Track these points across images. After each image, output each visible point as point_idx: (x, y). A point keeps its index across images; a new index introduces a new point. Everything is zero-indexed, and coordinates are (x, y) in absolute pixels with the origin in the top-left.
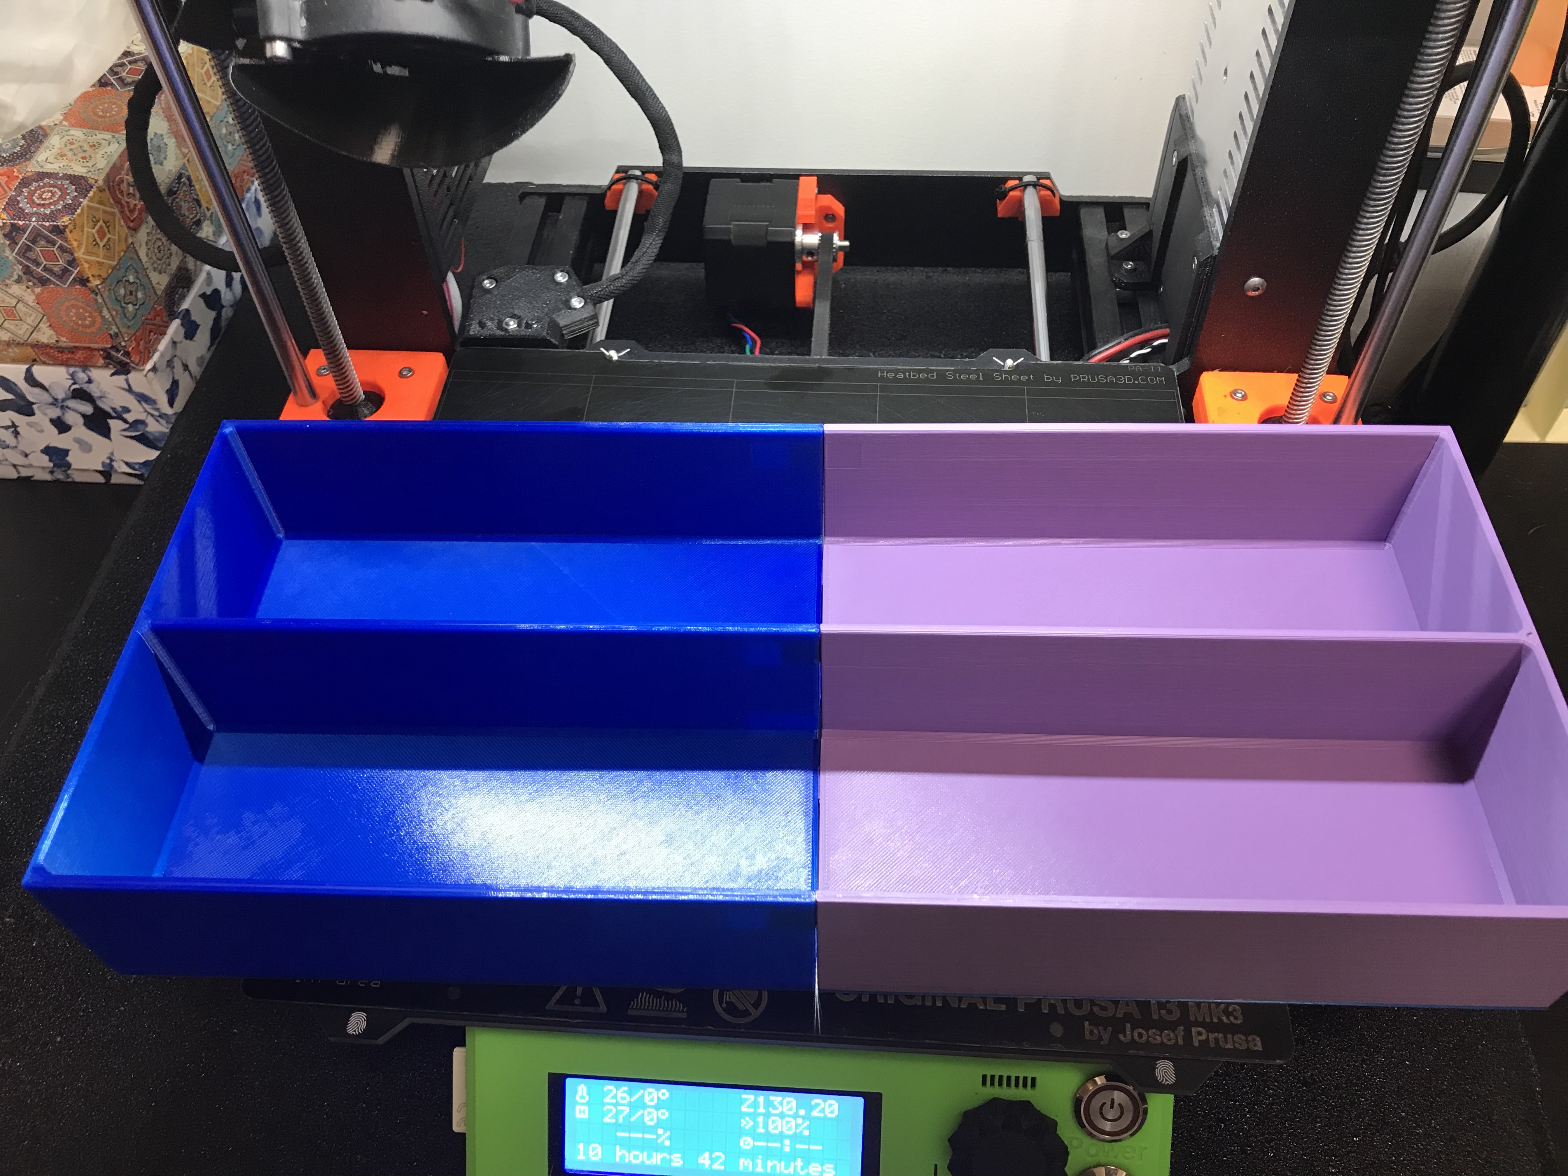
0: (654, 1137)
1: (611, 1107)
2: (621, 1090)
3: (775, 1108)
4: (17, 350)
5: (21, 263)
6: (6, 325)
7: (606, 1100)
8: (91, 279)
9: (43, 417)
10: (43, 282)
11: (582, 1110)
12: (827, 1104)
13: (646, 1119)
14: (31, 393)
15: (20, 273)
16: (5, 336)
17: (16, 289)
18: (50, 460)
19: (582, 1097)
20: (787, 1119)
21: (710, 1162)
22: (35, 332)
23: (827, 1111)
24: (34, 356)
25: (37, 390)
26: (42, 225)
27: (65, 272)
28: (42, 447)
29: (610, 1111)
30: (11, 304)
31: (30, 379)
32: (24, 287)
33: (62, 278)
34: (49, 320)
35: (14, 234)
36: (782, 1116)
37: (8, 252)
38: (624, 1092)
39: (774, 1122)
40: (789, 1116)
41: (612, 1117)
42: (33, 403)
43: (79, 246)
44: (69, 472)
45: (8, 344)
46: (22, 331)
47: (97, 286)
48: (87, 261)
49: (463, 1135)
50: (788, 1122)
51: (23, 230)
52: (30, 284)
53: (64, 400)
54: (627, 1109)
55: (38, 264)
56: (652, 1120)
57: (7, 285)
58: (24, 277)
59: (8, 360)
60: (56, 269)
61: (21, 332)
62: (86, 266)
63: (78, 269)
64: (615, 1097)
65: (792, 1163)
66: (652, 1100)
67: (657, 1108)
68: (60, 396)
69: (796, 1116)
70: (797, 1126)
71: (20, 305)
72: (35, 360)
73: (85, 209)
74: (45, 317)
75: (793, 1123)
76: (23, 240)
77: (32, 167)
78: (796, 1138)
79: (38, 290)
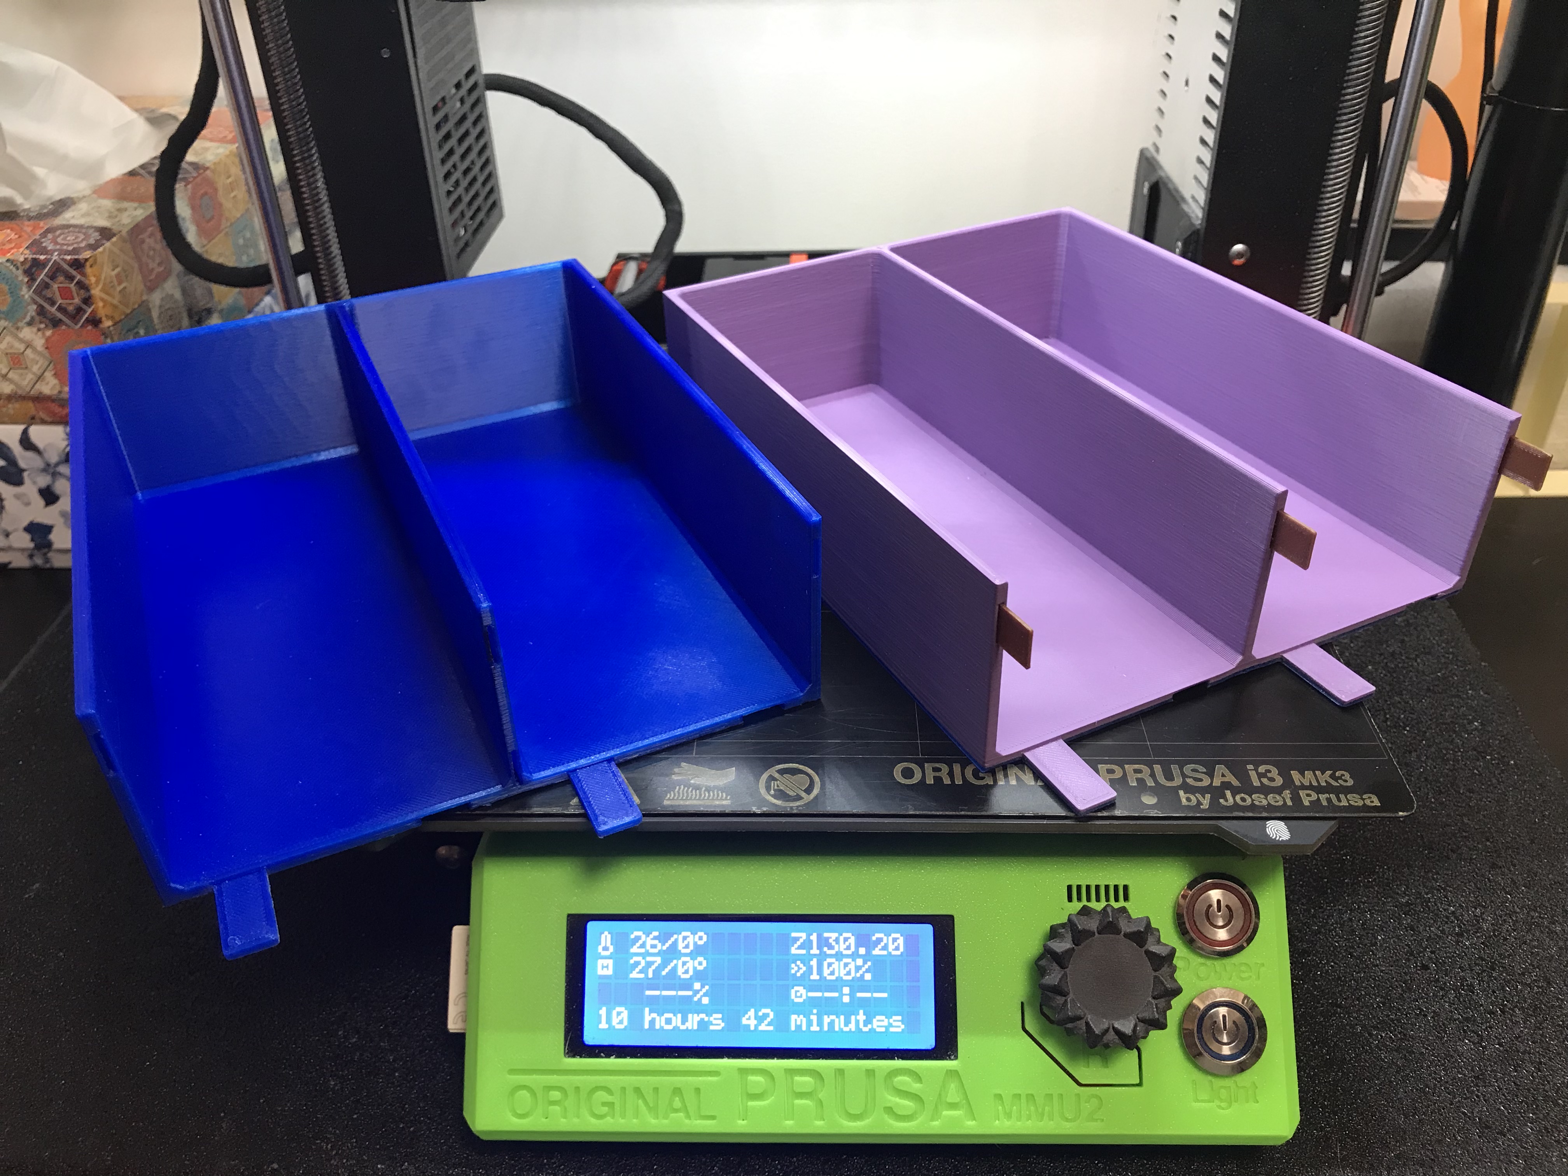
0: (690, 993)
1: (639, 959)
2: (651, 936)
3: (831, 947)
4: (17, 405)
5: (36, 303)
6: (10, 375)
7: (634, 949)
8: (104, 319)
9: (30, 488)
10: (55, 323)
11: (605, 965)
12: (890, 939)
13: (680, 971)
14: (24, 458)
15: (34, 314)
16: (7, 389)
17: (27, 333)
18: (32, 540)
19: (606, 949)
20: (845, 960)
21: (755, 1022)
22: (38, 383)
23: (891, 947)
24: (33, 411)
25: (30, 454)
26: (63, 259)
27: (79, 311)
28: (25, 523)
29: (637, 964)
30: (20, 350)
31: (26, 442)
32: (35, 330)
33: (74, 318)
34: (55, 368)
35: (34, 269)
36: (839, 956)
37: (24, 290)
38: (655, 938)
39: (830, 965)
40: (847, 956)
41: (640, 972)
42: (23, 470)
43: (97, 282)
44: (50, 555)
45: (10, 398)
46: (24, 381)
47: (109, 327)
48: (102, 300)
49: (460, 1038)
50: (846, 965)
51: (43, 264)
52: (43, 326)
53: (57, 464)
54: (658, 960)
55: (52, 303)
56: (686, 972)
57: (18, 328)
58: (37, 318)
59: (6, 419)
60: (71, 308)
61: (25, 383)
62: (101, 304)
63: (93, 307)
64: (643, 946)
65: (853, 1017)
66: (687, 947)
67: (693, 955)
68: (54, 458)
69: (855, 956)
70: (858, 968)
71: (29, 352)
72: (33, 418)
73: (107, 251)
74: (51, 365)
75: (852, 966)
76: (42, 276)
77: (59, 221)
78: (858, 984)
79: (49, 333)
